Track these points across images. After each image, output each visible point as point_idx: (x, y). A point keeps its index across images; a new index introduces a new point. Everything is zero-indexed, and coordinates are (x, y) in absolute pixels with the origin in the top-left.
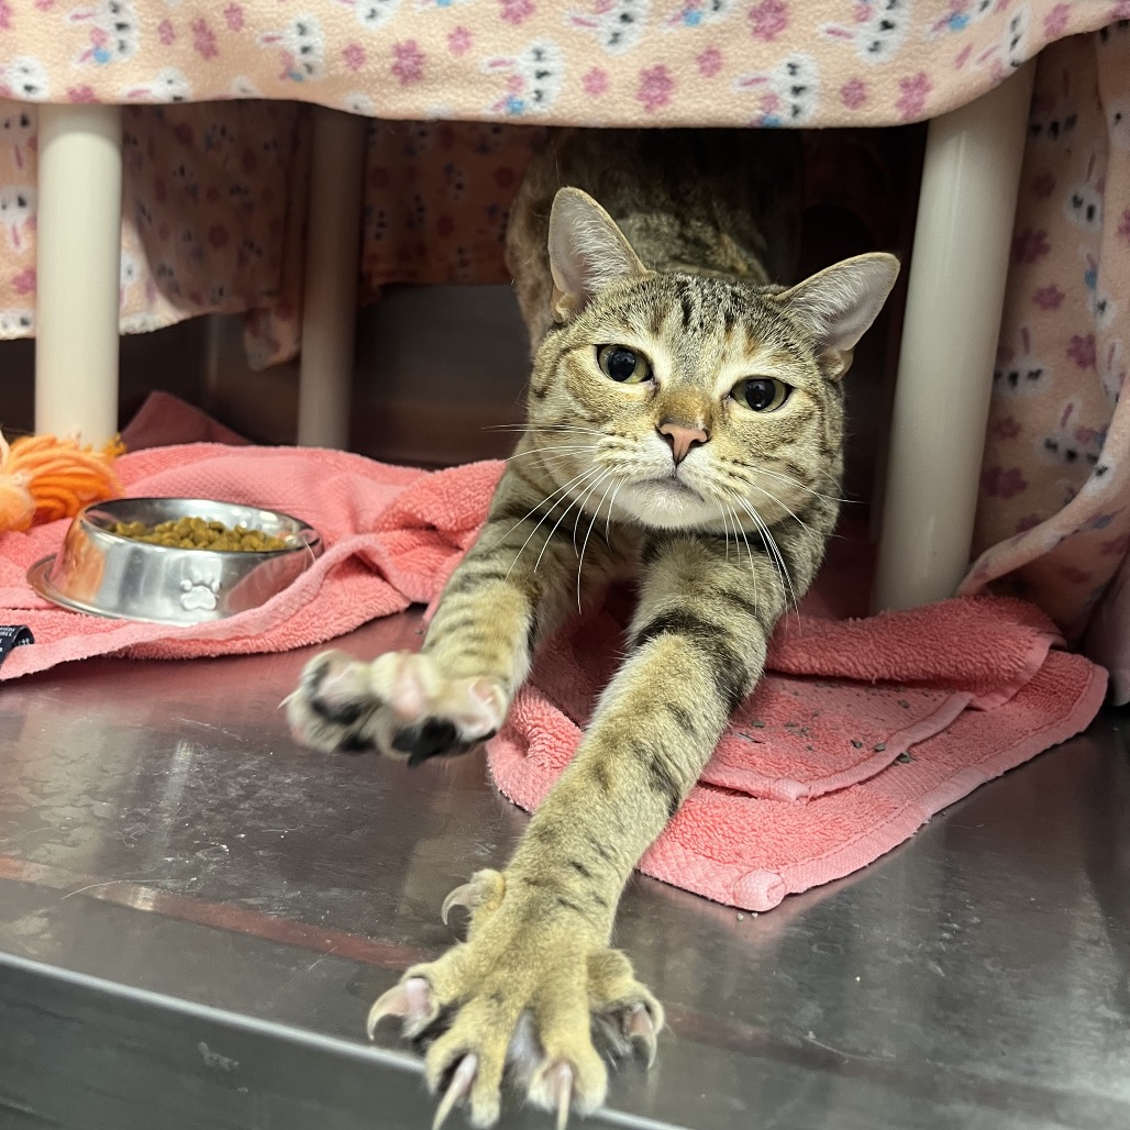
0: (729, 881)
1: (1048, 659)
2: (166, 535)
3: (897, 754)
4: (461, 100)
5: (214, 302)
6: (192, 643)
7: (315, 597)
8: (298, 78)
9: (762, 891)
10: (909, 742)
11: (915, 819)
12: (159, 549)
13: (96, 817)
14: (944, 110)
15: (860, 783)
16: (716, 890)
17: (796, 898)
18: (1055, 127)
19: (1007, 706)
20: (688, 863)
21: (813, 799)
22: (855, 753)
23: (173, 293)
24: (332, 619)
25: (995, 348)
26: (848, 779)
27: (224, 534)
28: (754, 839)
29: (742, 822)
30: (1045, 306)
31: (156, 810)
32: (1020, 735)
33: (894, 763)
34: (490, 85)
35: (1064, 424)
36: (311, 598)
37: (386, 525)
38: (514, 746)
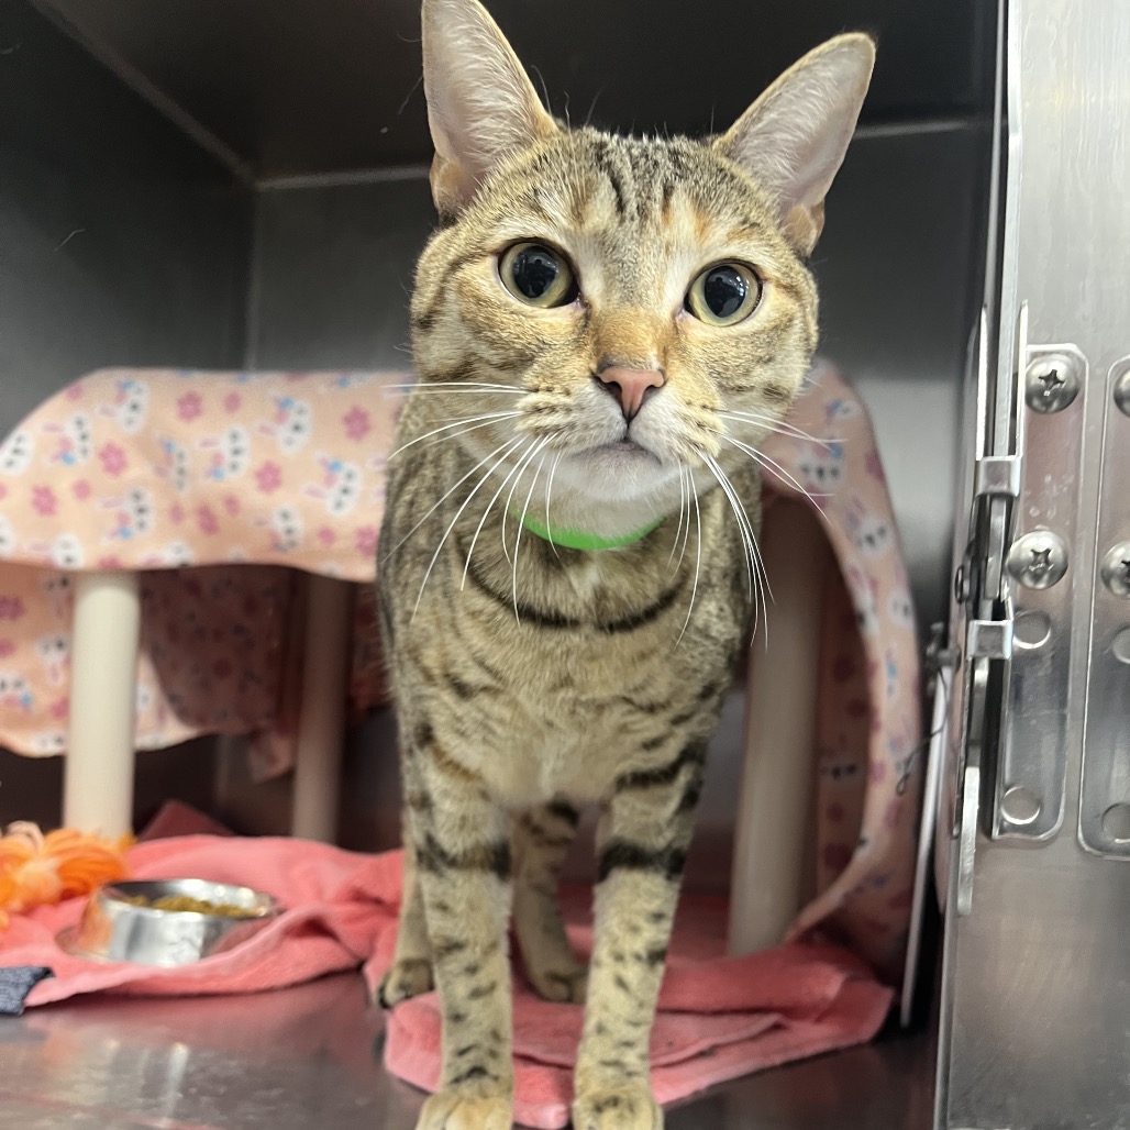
5: (219, 722)
8: (283, 551)
23: (183, 715)
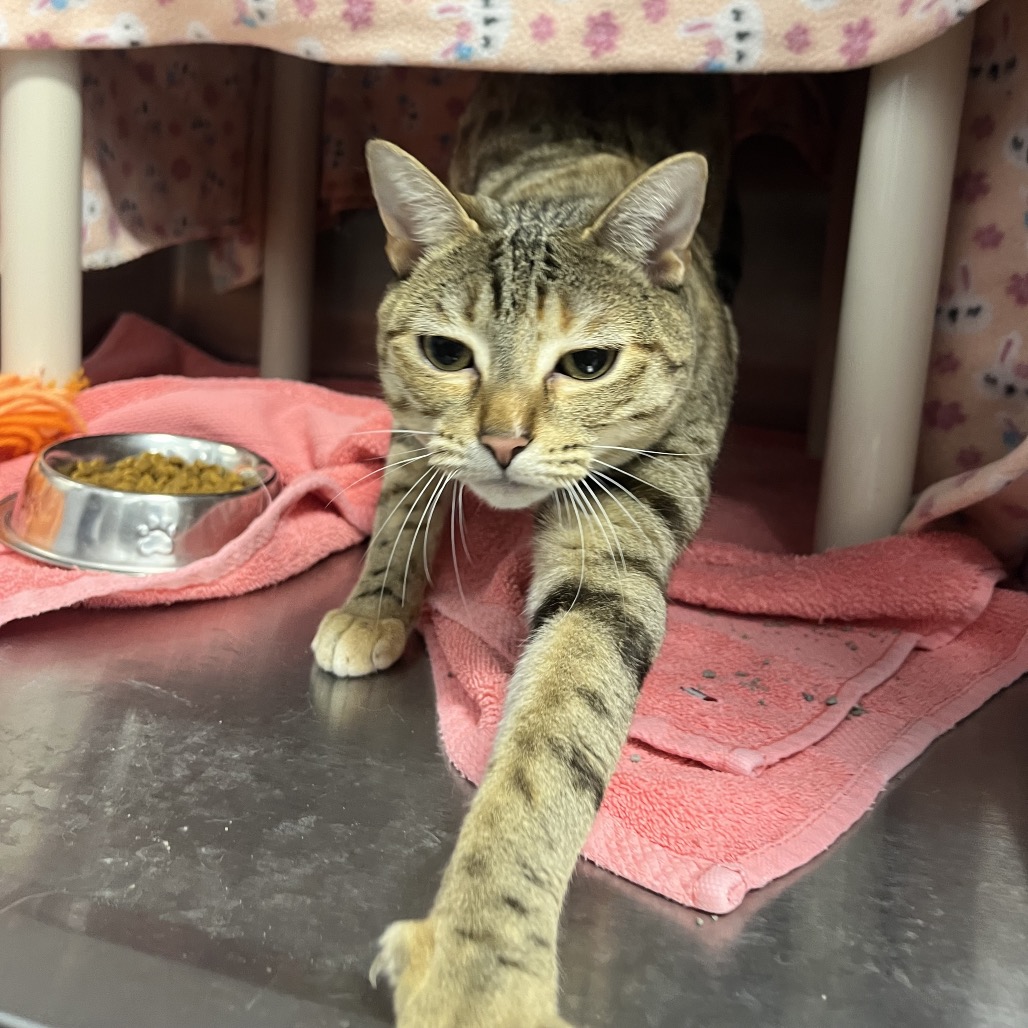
0: (687, 879)
1: (994, 598)
2: (127, 472)
3: (849, 707)
4: (410, 46)
5: (177, 233)
6: (147, 593)
7: (270, 540)
8: (251, 24)
9: (723, 892)
10: (860, 693)
11: (871, 787)
12: (117, 495)
13: (37, 807)
14: (889, 55)
15: (815, 744)
16: (673, 889)
17: (757, 893)
18: (994, 70)
19: (953, 645)
20: (644, 855)
21: (769, 767)
22: (809, 709)
24: (287, 560)
25: (937, 287)
26: (802, 742)
27: (184, 469)
28: (710, 822)
29: (698, 802)
30: (984, 245)
31: (99, 798)
32: (967, 680)
33: (847, 718)
34: (438, 32)
35: (1003, 358)
36: (265, 542)
37: (342, 460)
38: (466, 710)
